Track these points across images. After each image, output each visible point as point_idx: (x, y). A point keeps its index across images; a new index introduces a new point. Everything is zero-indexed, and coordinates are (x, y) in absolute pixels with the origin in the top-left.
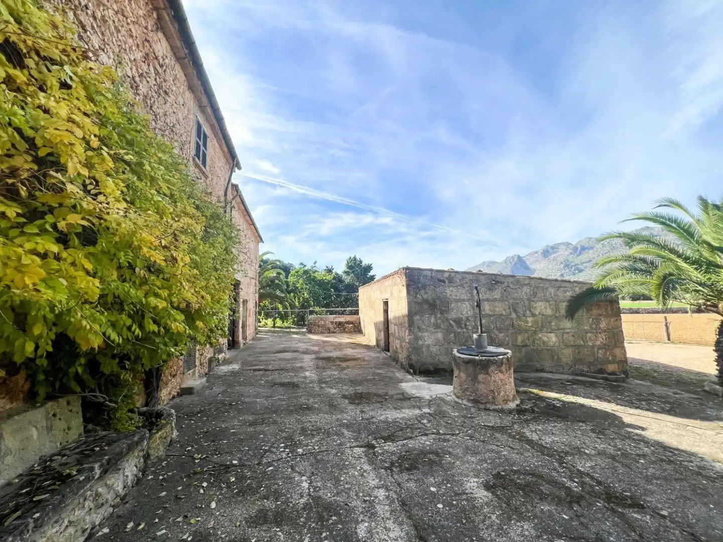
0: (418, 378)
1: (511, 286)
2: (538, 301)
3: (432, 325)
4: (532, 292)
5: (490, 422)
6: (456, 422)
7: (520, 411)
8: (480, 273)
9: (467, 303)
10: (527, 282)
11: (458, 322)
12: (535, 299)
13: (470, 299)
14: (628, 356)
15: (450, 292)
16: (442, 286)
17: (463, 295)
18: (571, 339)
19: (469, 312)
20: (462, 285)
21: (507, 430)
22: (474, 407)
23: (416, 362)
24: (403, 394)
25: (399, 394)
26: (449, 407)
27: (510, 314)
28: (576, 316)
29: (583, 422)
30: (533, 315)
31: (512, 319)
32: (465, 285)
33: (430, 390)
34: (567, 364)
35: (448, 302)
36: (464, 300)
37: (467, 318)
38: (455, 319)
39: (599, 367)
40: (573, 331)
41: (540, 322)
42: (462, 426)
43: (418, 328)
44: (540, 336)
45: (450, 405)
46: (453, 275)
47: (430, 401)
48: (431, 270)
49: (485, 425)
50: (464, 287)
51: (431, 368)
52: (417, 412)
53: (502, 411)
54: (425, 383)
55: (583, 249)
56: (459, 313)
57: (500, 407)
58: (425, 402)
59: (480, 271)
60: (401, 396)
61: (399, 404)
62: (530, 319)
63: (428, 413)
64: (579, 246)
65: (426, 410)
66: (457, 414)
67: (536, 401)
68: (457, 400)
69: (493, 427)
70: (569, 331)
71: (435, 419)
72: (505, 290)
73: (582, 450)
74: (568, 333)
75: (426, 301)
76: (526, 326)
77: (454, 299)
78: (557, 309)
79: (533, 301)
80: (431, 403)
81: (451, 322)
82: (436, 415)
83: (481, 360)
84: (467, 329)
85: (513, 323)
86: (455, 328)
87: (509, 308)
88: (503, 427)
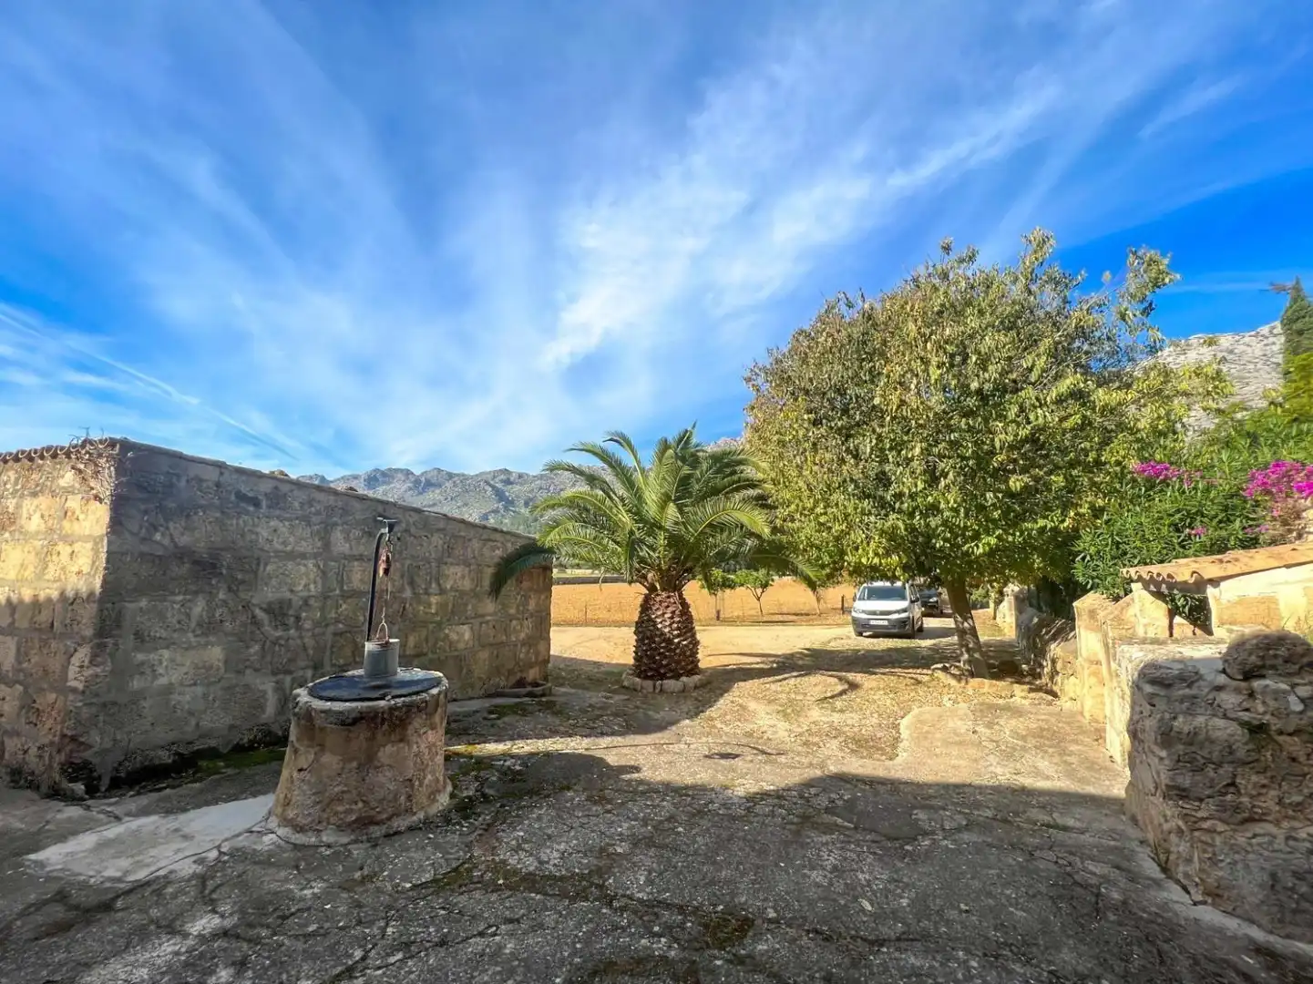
0: (111, 805)
1: (413, 530)
2: (452, 564)
3: (193, 625)
4: (446, 546)
5: (421, 869)
6: (329, 916)
7: (464, 809)
8: (351, 494)
9: (310, 564)
10: (441, 525)
11: (278, 612)
12: (450, 560)
13: (321, 554)
14: (552, 653)
15: (270, 532)
16: (247, 513)
17: (304, 543)
18: (492, 632)
19: (312, 586)
20: (306, 520)
21: (469, 871)
22: (356, 841)
23: (104, 752)
24: (61, 897)
25: (39, 905)
26: (283, 874)
27: (402, 590)
28: (504, 591)
29: (569, 789)
30: (442, 592)
31: (404, 601)
32: (314, 519)
33: (185, 837)
34: (480, 678)
35: (258, 559)
36: (303, 556)
37: (306, 602)
38: (270, 604)
39: (518, 676)
40: (495, 618)
41: (450, 606)
42: (360, 922)
43: (139, 636)
44: (447, 631)
45: (279, 865)
46: (285, 488)
47: (202, 879)
48: (220, 466)
49: (415, 887)
50: (309, 524)
51: (166, 758)
52: (167, 949)
53: (427, 825)
54: (154, 818)
55: (429, 484)
56: (285, 589)
57: (421, 815)
58: (181, 891)
59: (351, 489)
60: (58, 912)
61: (59, 956)
62: (434, 600)
63: (216, 935)
64: (423, 479)
65: (204, 924)
66: (318, 887)
67: (479, 770)
68: (300, 839)
69: (435, 881)
70: (489, 618)
71: (254, 941)
72: (399, 539)
73: (611, 850)
74: (487, 622)
75: (182, 554)
76: (427, 613)
77: (276, 551)
78: (479, 581)
79: (446, 564)
80: (211, 884)
81: (257, 611)
82: (251, 926)
83: (392, 709)
84: (299, 628)
85: (404, 608)
86: (267, 628)
87: (402, 576)
88: (456, 870)
